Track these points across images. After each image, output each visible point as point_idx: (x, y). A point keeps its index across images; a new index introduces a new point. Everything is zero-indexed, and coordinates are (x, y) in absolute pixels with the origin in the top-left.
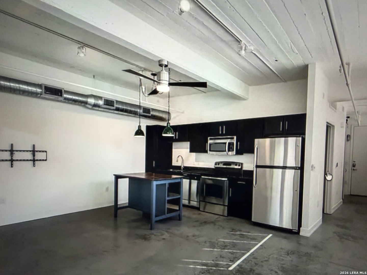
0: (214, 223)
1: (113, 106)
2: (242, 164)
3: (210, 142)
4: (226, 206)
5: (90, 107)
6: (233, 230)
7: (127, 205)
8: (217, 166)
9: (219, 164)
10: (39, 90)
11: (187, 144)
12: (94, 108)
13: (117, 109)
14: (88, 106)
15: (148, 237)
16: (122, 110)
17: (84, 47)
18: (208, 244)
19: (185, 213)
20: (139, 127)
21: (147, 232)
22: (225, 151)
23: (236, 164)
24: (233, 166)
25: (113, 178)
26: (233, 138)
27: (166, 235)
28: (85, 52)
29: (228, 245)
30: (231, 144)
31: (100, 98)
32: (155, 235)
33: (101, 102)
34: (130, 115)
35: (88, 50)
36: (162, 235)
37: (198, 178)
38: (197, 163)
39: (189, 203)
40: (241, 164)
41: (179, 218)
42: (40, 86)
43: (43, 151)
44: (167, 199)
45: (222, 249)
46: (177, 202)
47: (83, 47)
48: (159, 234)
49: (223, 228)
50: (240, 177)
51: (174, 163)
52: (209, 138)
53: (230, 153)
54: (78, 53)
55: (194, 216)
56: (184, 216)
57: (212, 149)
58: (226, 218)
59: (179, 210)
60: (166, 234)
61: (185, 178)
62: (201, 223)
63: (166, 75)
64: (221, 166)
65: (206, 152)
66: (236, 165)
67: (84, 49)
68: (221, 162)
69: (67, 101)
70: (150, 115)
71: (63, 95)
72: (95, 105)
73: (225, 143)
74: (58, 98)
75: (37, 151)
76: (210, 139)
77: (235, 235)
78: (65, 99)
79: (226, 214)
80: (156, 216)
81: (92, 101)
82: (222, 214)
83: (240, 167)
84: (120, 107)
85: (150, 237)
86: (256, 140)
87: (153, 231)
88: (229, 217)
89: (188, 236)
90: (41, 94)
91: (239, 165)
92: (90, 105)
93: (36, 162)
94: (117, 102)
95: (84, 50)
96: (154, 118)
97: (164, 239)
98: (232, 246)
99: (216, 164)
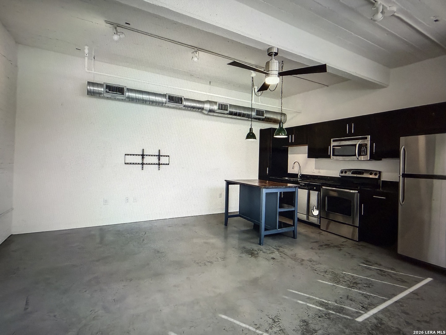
0: (339, 247)
1: (227, 110)
2: (380, 172)
3: (333, 144)
4: (357, 227)
5: (206, 113)
6: (367, 261)
7: (238, 214)
8: (343, 174)
9: (346, 172)
10: (164, 100)
11: (305, 148)
12: (210, 113)
13: (231, 113)
14: (204, 111)
15: (256, 253)
16: (235, 114)
17: (198, 51)
18: (329, 276)
19: (301, 229)
20: (251, 129)
21: (255, 247)
22: (355, 155)
23: (371, 172)
24: (365, 175)
25: (224, 184)
26: (366, 138)
27: (276, 254)
28: (198, 56)
29: (360, 282)
30: (364, 146)
31: (215, 103)
32: (264, 252)
33: (215, 107)
34: (244, 118)
35: (201, 54)
36: (272, 253)
37: (318, 189)
38: (318, 170)
39: (308, 218)
40: (378, 173)
41: (294, 236)
42: (164, 96)
43: (166, 156)
44: (279, 210)
45: (349, 287)
46: (291, 215)
47: (196, 52)
48: (268, 252)
49: (353, 257)
50: (378, 190)
51: (290, 171)
52: (332, 140)
53: (362, 158)
54: (192, 58)
55: (313, 235)
56: (300, 234)
57: (336, 154)
58: (357, 243)
59: (294, 225)
60: (277, 252)
61: (301, 187)
62: (321, 246)
63: (275, 63)
64: (349, 174)
65: (329, 157)
66: (371, 174)
67: (198, 53)
68: (350, 170)
69: (186, 108)
70: (264, 117)
71: (183, 103)
72: (211, 111)
73: (355, 145)
74: (179, 106)
75: (162, 156)
76: (334, 141)
77: (370, 269)
78: (185, 106)
79: (356, 237)
80: (266, 230)
81: (207, 106)
82: (350, 238)
83: (377, 177)
84: (234, 110)
85: (257, 254)
86: (402, 139)
87: (261, 247)
88: (361, 243)
89: (303, 260)
90: (165, 103)
91: (376, 174)
92: (206, 110)
93: (160, 165)
94: (231, 105)
95: (197, 55)
96: (268, 120)
97: (273, 259)
98: (365, 285)
99: (342, 172)
